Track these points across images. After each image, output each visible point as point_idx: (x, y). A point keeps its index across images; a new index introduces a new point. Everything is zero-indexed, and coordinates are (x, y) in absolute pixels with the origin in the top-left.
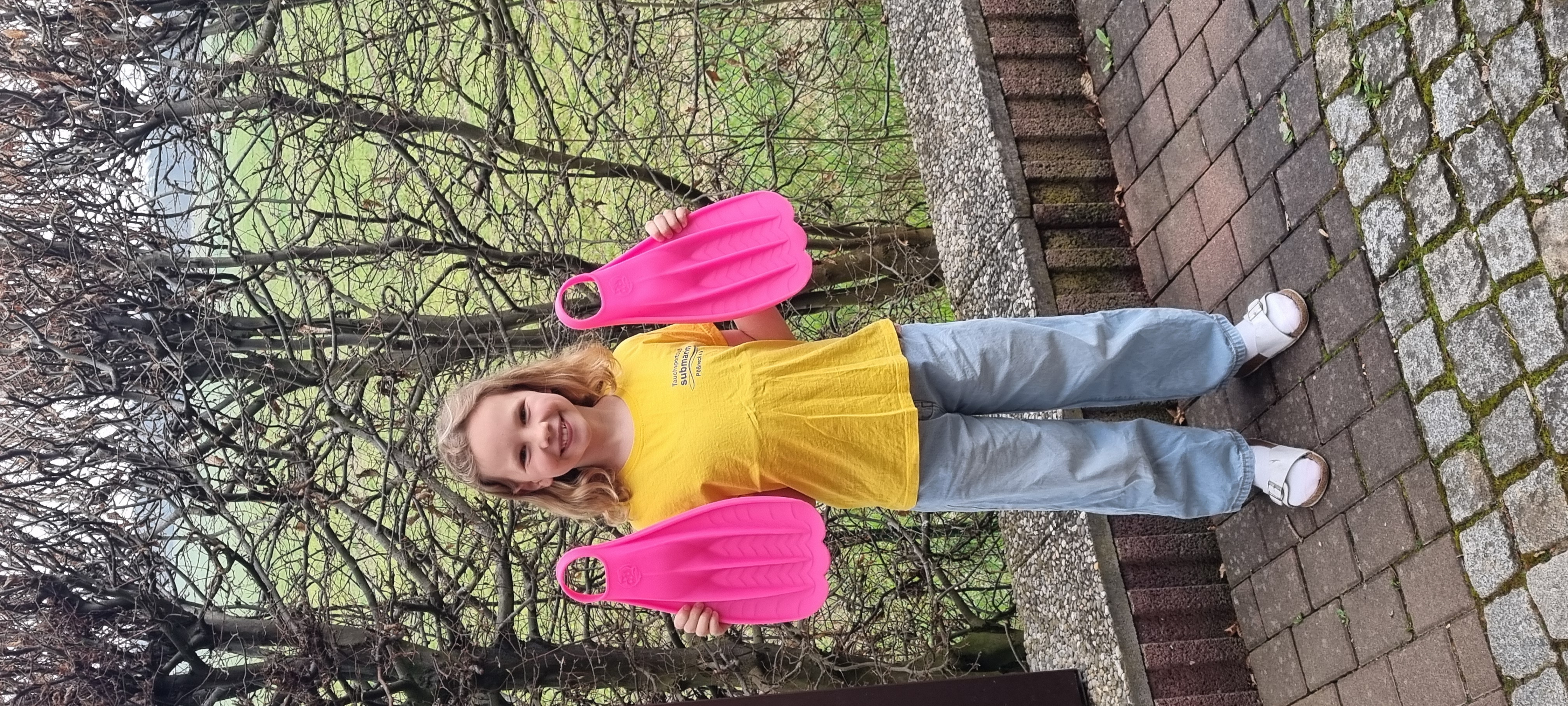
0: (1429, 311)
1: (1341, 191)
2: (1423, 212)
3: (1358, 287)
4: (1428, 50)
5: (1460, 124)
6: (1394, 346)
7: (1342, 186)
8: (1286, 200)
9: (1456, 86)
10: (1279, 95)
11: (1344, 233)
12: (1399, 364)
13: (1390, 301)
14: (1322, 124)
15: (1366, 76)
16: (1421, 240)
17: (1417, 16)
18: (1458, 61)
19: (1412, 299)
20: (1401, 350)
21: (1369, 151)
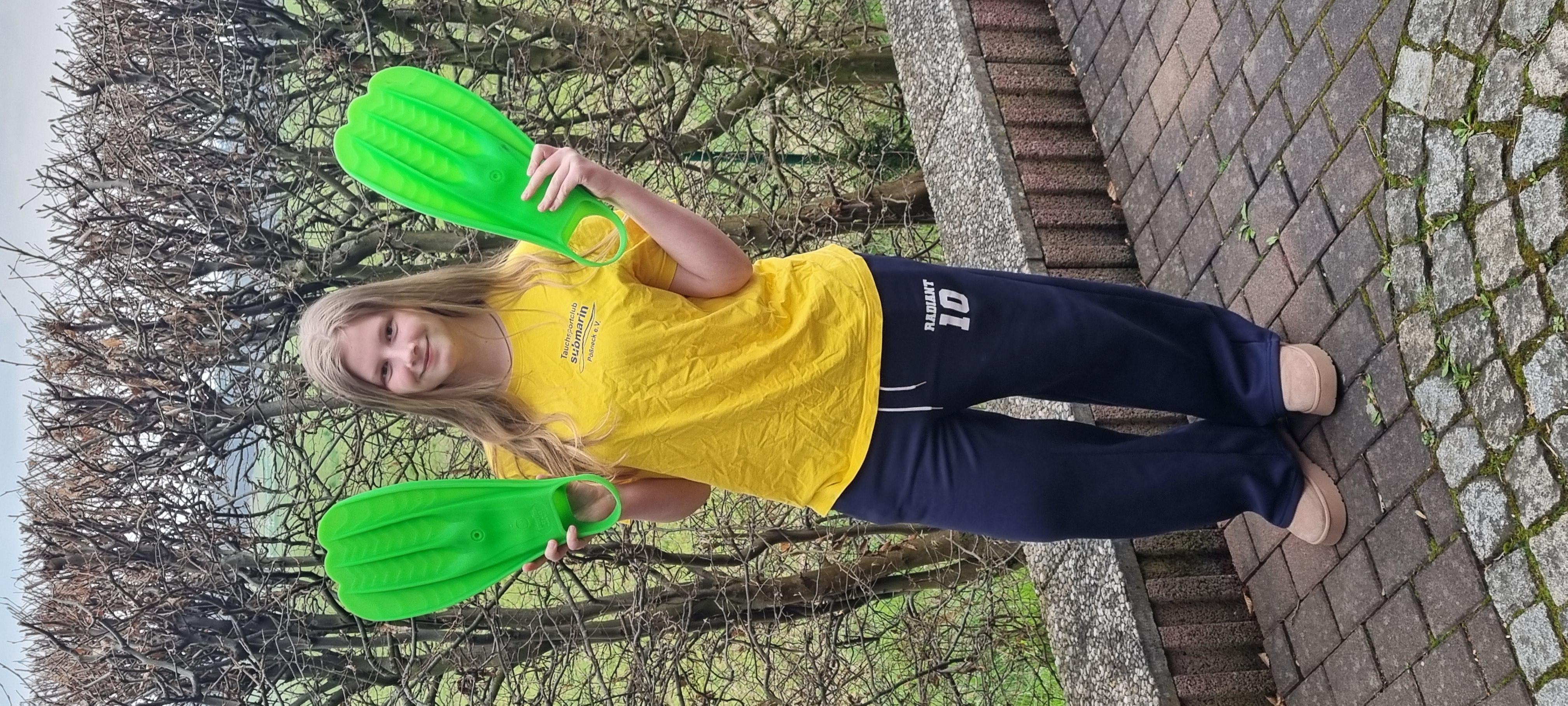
0: (1541, 595)
1: (1436, 472)
2: (1524, 494)
3: (1462, 570)
4: (1516, 332)
5: (1556, 406)
6: (1506, 632)
7: (1436, 467)
8: (1378, 481)
9: (1549, 368)
10: (1364, 377)
11: (1443, 515)
12: (1512, 650)
13: (1497, 584)
14: (1410, 405)
15: (1452, 358)
16: (1525, 522)
17: (1501, 300)
18: (1548, 344)
19: (1521, 583)
20: (1514, 636)
21: (1463, 433)
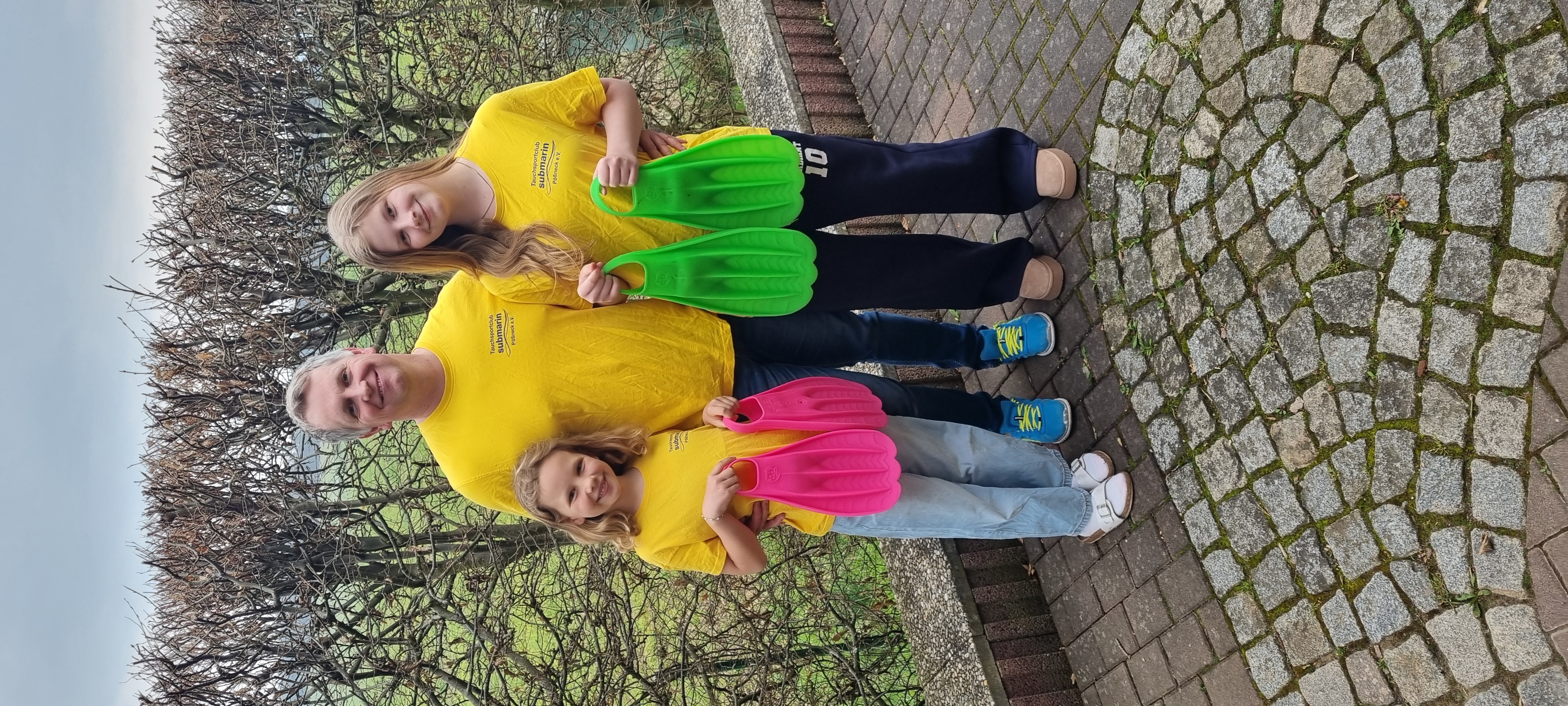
0: (1204, 494)
1: (1131, 412)
2: (1191, 426)
3: (1150, 478)
4: (1182, 318)
5: (1211, 367)
6: (1182, 519)
7: (1131, 409)
8: (1092, 418)
9: (1205, 341)
10: (1080, 349)
11: (1136, 441)
12: (1186, 531)
13: (1174, 487)
14: (1113, 368)
15: (1140, 334)
16: (1192, 445)
17: (1170, 296)
18: (1204, 325)
19: (1191, 487)
20: (1187, 521)
21: (1148, 386)
